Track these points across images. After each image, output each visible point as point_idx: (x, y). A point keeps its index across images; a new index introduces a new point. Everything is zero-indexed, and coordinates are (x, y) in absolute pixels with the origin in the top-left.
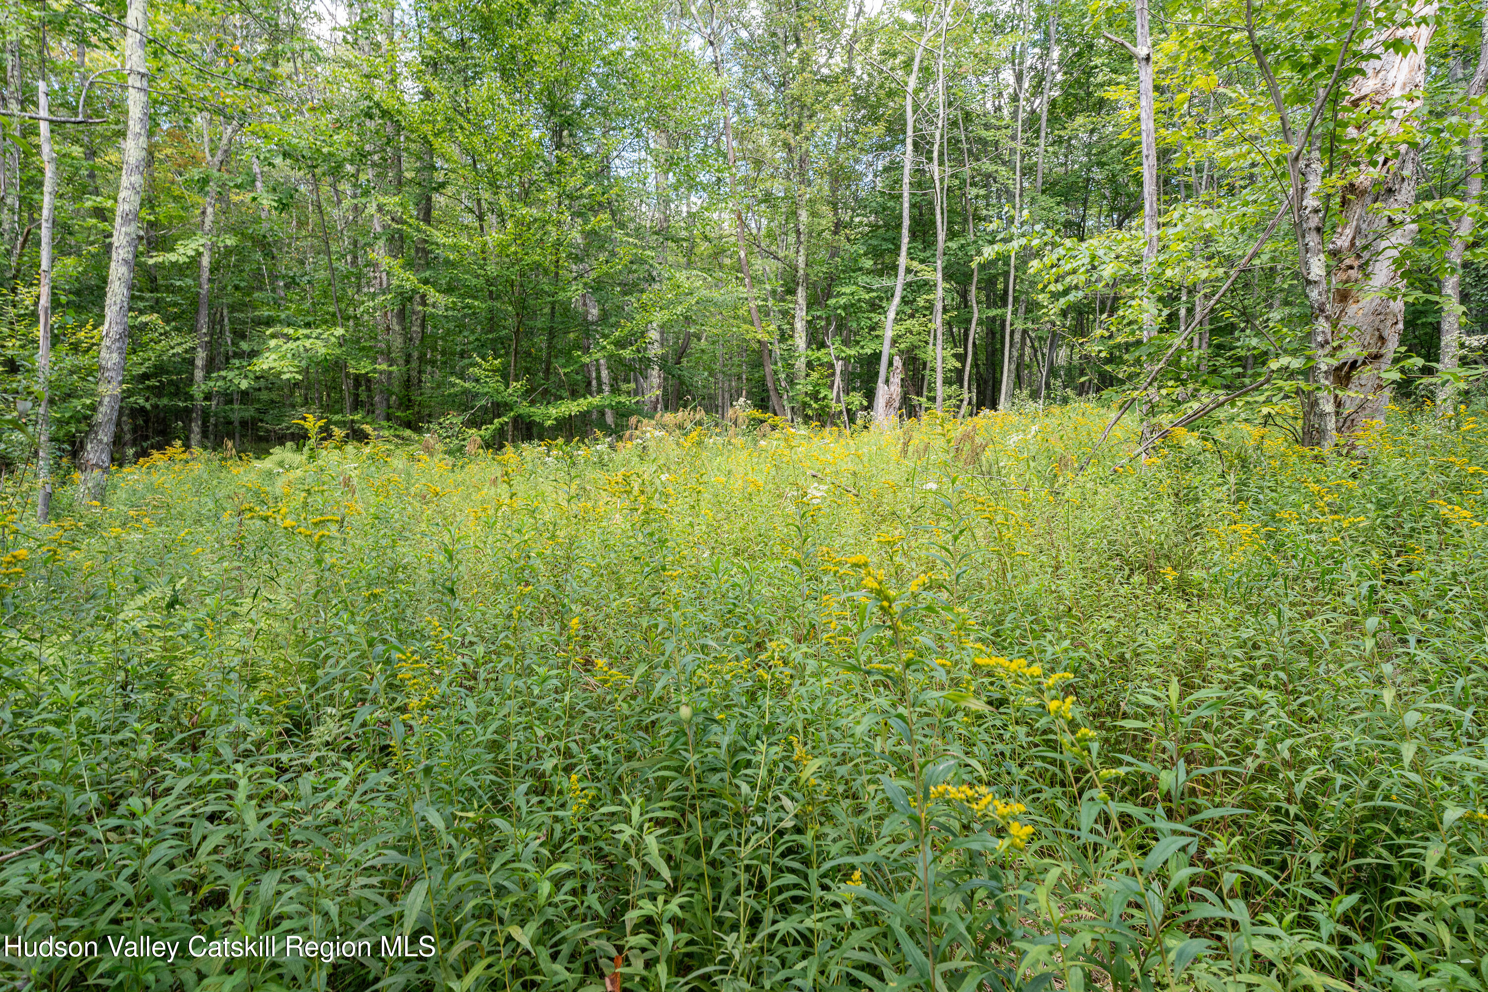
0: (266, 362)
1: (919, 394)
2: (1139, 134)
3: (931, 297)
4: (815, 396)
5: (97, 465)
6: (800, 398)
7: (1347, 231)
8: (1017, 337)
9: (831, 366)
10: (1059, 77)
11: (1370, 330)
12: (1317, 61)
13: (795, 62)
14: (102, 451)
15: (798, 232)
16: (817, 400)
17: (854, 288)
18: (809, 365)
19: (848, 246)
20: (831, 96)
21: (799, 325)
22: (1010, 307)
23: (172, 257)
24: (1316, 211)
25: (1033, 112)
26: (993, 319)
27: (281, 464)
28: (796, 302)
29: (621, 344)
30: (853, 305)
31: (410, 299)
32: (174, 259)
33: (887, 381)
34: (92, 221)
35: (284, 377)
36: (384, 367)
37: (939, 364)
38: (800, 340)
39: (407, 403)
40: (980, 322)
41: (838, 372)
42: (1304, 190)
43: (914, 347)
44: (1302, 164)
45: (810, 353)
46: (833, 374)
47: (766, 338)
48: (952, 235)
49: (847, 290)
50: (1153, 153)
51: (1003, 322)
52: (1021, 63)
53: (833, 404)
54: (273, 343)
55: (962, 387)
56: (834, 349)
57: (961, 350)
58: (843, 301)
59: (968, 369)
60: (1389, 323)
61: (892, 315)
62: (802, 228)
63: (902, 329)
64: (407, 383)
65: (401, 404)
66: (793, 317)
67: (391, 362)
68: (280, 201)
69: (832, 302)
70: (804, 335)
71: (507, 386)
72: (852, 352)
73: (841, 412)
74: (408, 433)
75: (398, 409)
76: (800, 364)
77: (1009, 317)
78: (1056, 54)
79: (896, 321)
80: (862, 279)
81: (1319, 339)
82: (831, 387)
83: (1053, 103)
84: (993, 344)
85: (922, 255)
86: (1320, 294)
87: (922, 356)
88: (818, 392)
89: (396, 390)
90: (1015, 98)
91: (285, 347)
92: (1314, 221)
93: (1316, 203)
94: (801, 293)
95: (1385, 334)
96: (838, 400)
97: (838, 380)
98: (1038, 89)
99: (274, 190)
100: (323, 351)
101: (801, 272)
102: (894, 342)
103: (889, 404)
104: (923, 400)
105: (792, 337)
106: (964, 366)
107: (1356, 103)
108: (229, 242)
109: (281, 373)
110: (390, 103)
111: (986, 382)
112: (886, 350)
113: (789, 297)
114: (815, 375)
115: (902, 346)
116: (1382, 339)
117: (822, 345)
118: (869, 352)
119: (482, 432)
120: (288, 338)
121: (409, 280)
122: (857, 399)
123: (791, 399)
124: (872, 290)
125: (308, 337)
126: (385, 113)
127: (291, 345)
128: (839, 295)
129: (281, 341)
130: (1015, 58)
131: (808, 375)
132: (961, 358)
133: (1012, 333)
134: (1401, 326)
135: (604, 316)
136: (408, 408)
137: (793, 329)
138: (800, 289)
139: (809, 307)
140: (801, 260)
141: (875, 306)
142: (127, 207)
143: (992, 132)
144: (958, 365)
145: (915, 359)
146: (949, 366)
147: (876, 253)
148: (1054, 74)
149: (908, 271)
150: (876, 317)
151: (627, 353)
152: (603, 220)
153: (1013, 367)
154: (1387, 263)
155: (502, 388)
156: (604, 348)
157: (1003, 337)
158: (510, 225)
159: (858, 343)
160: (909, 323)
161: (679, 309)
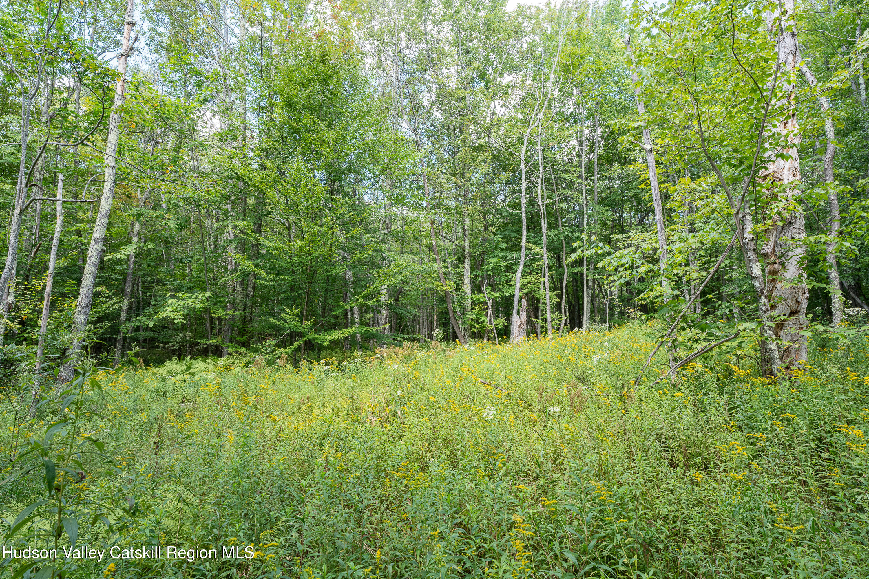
0: (166, 312)
1: (537, 317)
2: (650, 185)
3: (541, 263)
4: (477, 321)
5: (66, 379)
6: (468, 322)
7: (770, 243)
8: (590, 283)
9: (486, 303)
10: (602, 143)
11: (790, 297)
12: (741, 162)
13: (460, 142)
14: (70, 371)
15: (464, 230)
16: (478, 323)
17: (496, 259)
18: (473, 303)
19: (492, 236)
20: (480, 158)
21: (467, 280)
22: (585, 267)
23: (118, 256)
24: (752, 240)
25: (590, 160)
26: (576, 273)
27: (170, 372)
28: (464, 268)
29: (367, 297)
30: (497, 269)
31: (248, 275)
32: (118, 257)
33: (518, 313)
34: (74, 237)
35: (176, 322)
36: (231, 312)
37: (548, 301)
38: (467, 289)
39: (243, 332)
40: (569, 275)
41: (490, 307)
42: (744, 229)
43: (531, 292)
44: (741, 215)
45: (473, 296)
46: (487, 309)
47: (449, 289)
48: (550, 227)
49: (493, 260)
50: (659, 198)
51: (582, 275)
52: (581, 137)
53: (488, 325)
54: (170, 302)
55: (561, 313)
56: (487, 294)
57: (559, 292)
58: (491, 267)
59: (564, 302)
60: (800, 293)
61: (519, 274)
62: (466, 228)
63: (525, 281)
64: (244, 320)
65: (239, 332)
66: (463, 276)
67: (235, 309)
68: (180, 225)
69: (485, 267)
70: (469, 286)
71: (302, 323)
72: (497, 295)
73: (492, 330)
74: (243, 350)
75: (238, 335)
76: (468, 302)
77: (585, 272)
78: (599, 132)
79: (522, 276)
80: (501, 254)
81: (763, 308)
82: (486, 315)
83: (600, 157)
84: (577, 286)
85: (534, 240)
86: (760, 284)
87: (537, 296)
88: (479, 319)
89: (238, 324)
90: (579, 156)
91: (177, 304)
92: (752, 245)
93: (751, 236)
94: (467, 263)
95: (800, 299)
96: (491, 323)
97: (490, 312)
98: (592, 149)
99: (178, 219)
100: (198, 306)
101: (467, 251)
102: (521, 288)
103: (520, 327)
104: (539, 321)
105: (463, 287)
106: (561, 301)
107: (765, 178)
108: (149, 247)
109: (174, 319)
110: (244, 173)
111: (574, 307)
112: (517, 294)
113: (460, 265)
114: (477, 309)
115: (526, 291)
116: (797, 301)
117: (480, 291)
118: (507, 294)
119: (287, 350)
120: (178, 298)
121: (249, 265)
122: (501, 322)
123: (463, 323)
124: (507, 260)
125: (189, 298)
126: (239, 178)
127: (180, 303)
128: (488, 264)
129: (174, 301)
130: (578, 136)
131: (473, 309)
132: (560, 297)
133: (587, 281)
134: (807, 295)
135: (357, 281)
136: (243, 335)
137: (463, 283)
138: (466, 260)
139: (472, 270)
140: (467, 245)
141: (509, 269)
142: (98, 235)
143: (568, 175)
144: (558, 300)
145: (533, 298)
146: (553, 301)
147: (507, 239)
148: (599, 142)
149: (527, 249)
150: (510, 275)
151: (371, 303)
152: (358, 230)
153: (589, 299)
154: (794, 263)
155: (299, 324)
156: (357, 300)
157: (582, 283)
158: (307, 237)
159: (500, 290)
160: (529, 278)
161: (400, 278)
